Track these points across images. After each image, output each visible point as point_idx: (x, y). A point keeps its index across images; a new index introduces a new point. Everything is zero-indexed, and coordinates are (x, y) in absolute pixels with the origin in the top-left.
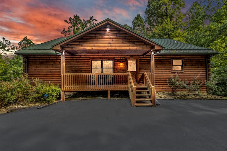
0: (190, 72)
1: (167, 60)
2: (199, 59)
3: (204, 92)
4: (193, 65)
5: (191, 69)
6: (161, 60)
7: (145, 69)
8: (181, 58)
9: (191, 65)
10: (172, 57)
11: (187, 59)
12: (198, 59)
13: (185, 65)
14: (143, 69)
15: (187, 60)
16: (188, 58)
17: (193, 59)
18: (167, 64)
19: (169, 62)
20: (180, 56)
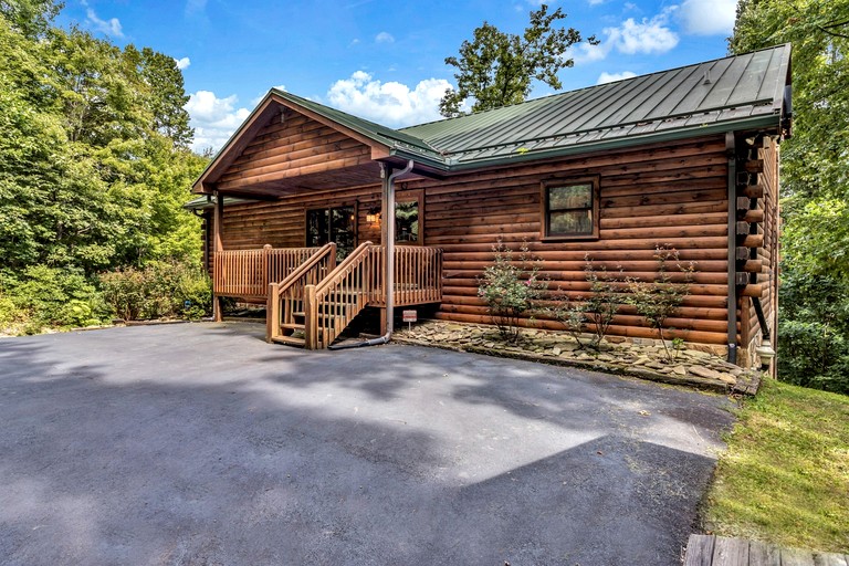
0: (633, 237)
1: (523, 186)
2: (687, 165)
3: (713, 347)
4: (645, 201)
5: (638, 225)
6: (498, 190)
7: (441, 230)
8: (587, 169)
9: (638, 201)
10: (544, 170)
11: (618, 173)
12: (678, 166)
13: (608, 204)
14: (436, 231)
15: (614, 178)
16: (625, 169)
17: (650, 169)
18: (524, 205)
19: (531, 196)
20: (583, 160)
